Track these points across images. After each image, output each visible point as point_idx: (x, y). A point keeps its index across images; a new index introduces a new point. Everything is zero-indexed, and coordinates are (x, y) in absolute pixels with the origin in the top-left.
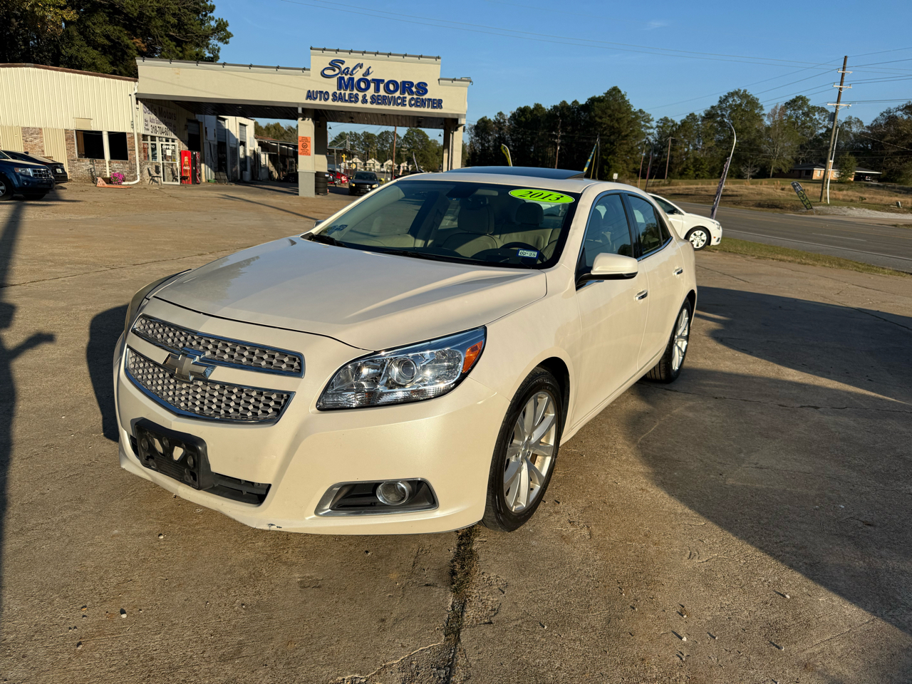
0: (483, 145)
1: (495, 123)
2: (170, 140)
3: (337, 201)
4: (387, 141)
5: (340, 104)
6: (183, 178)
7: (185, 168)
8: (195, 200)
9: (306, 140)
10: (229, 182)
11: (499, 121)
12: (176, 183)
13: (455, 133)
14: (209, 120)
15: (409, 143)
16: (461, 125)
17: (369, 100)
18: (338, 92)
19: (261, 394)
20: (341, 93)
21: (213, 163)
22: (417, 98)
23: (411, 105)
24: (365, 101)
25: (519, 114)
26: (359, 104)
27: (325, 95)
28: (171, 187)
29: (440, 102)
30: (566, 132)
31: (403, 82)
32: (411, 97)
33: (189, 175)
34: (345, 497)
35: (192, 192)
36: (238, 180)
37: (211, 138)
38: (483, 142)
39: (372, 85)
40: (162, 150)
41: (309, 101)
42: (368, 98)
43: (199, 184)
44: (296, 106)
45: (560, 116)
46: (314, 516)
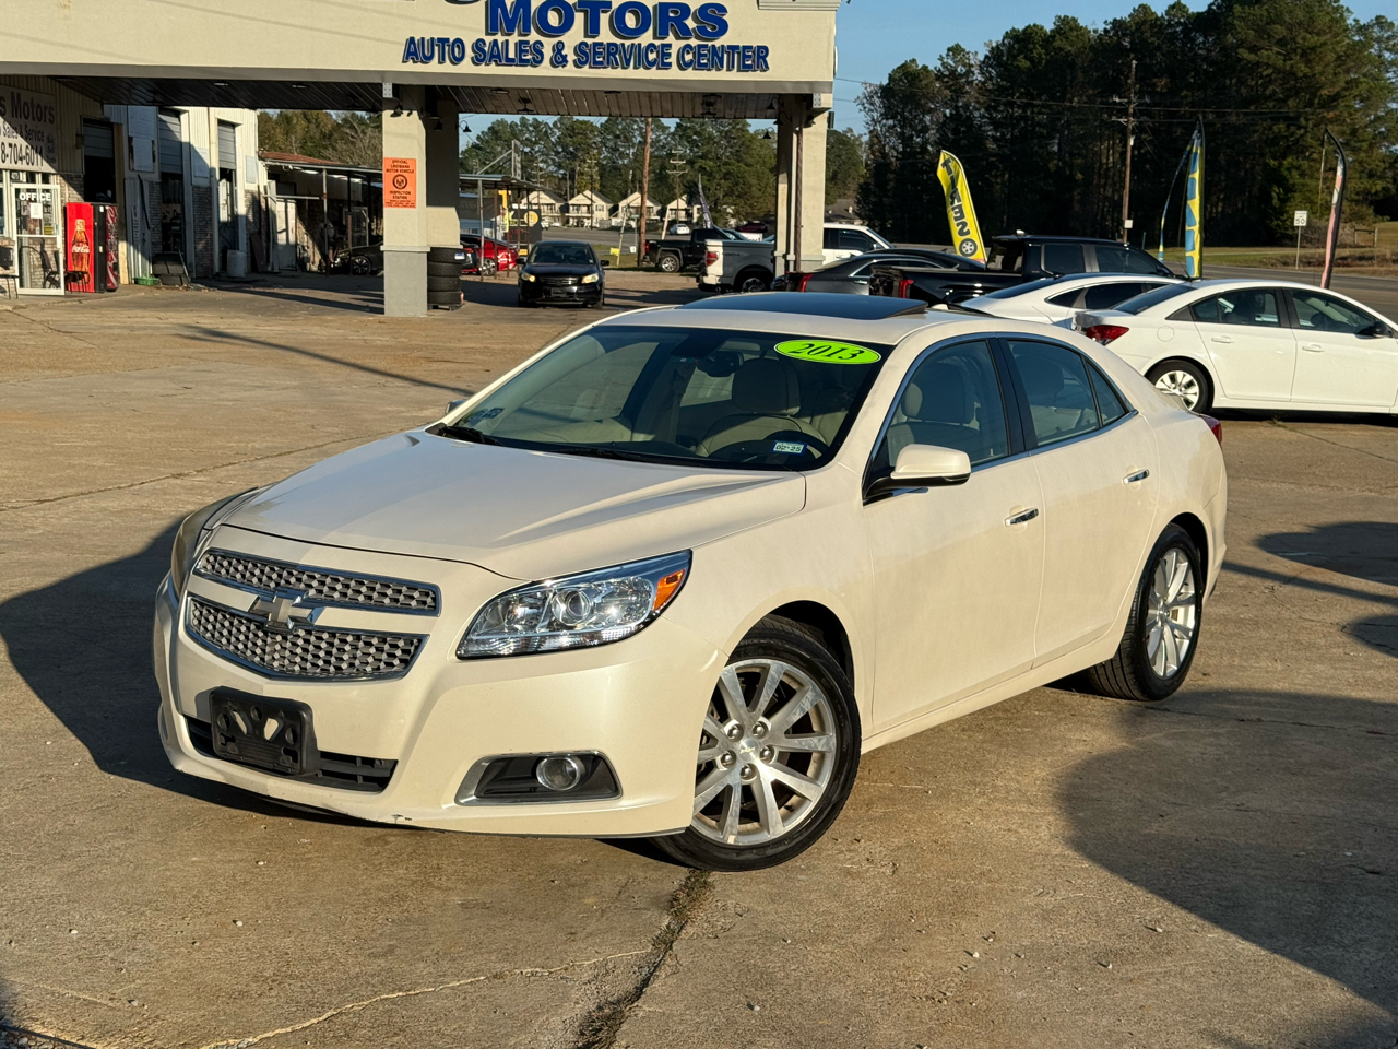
0: (906, 140)
1: (939, 77)
2: (39, 178)
3: (488, 325)
4: (627, 140)
5: (492, 69)
6: (72, 277)
7: (76, 249)
8: (117, 338)
9: (403, 166)
10: (194, 281)
11: (953, 72)
12: (53, 291)
13: (805, 130)
14: (139, 119)
15: (693, 144)
16: (821, 111)
17: (571, 57)
18: (489, 39)
19: (384, 641)
20: (495, 42)
21: (148, 233)
22: (700, 46)
23: (683, 66)
24: (559, 60)
25: (1011, 48)
26: (545, 70)
27: (451, 49)
28: (43, 303)
29: (762, 52)
30: (1152, 94)
31: (661, 5)
32: (683, 43)
33: (86, 268)
34: (495, 780)
35: (94, 317)
36: (214, 276)
37: (142, 164)
38: (908, 132)
39: (579, 18)
40: (18, 203)
41: (410, 67)
42: (569, 52)
43: (113, 290)
44: (377, 80)
45: (1132, 50)
46: (454, 804)
